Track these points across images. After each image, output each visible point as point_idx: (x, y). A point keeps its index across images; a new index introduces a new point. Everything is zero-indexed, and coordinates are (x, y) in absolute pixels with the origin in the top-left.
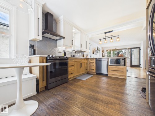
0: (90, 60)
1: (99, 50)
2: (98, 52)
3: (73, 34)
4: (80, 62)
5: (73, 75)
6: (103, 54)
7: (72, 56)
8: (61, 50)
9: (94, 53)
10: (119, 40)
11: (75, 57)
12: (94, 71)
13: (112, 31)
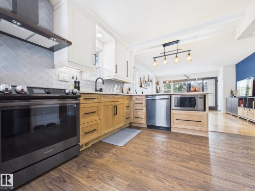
0: (134, 99)
1: (151, 81)
2: (149, 85)
3: (97, 41)
4: (113, 103)
5: (94, 136)
6: (158, 88)
7: (96, 90)
8: (68, 75)
9: (143, 86)
10: (191, 60)
11: (103, 93)
12: (143, 121)
13: (177, 42)
